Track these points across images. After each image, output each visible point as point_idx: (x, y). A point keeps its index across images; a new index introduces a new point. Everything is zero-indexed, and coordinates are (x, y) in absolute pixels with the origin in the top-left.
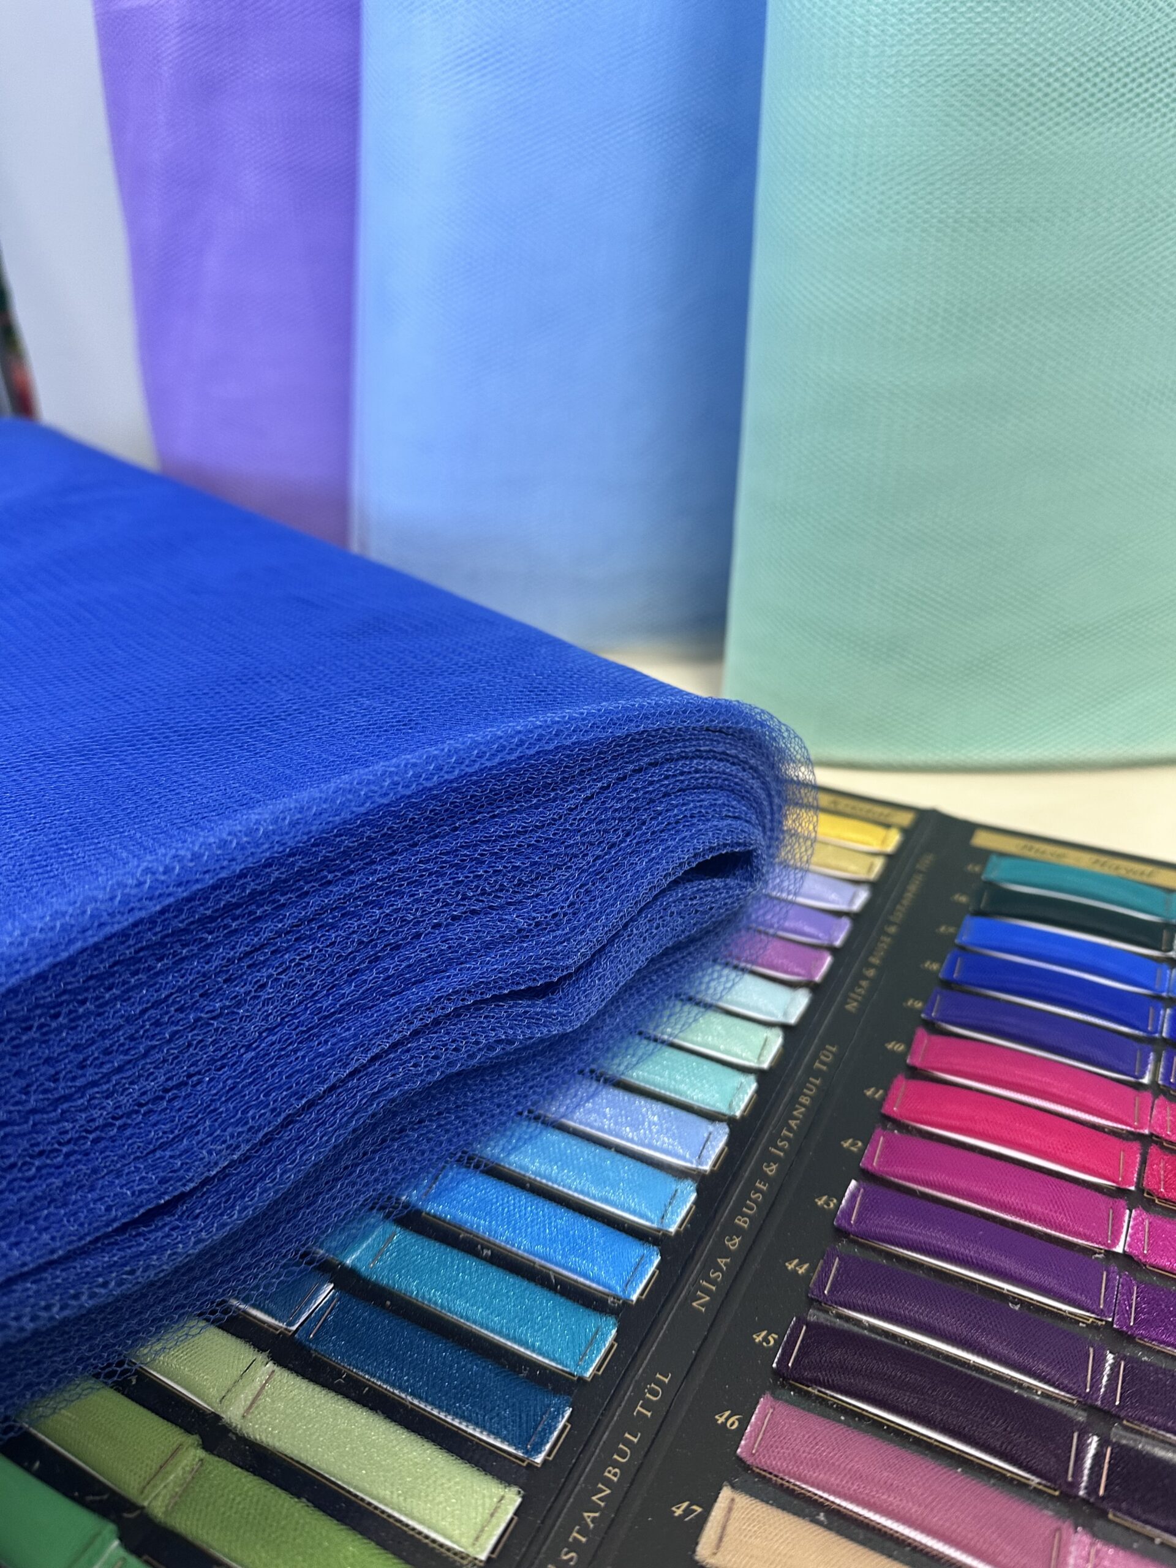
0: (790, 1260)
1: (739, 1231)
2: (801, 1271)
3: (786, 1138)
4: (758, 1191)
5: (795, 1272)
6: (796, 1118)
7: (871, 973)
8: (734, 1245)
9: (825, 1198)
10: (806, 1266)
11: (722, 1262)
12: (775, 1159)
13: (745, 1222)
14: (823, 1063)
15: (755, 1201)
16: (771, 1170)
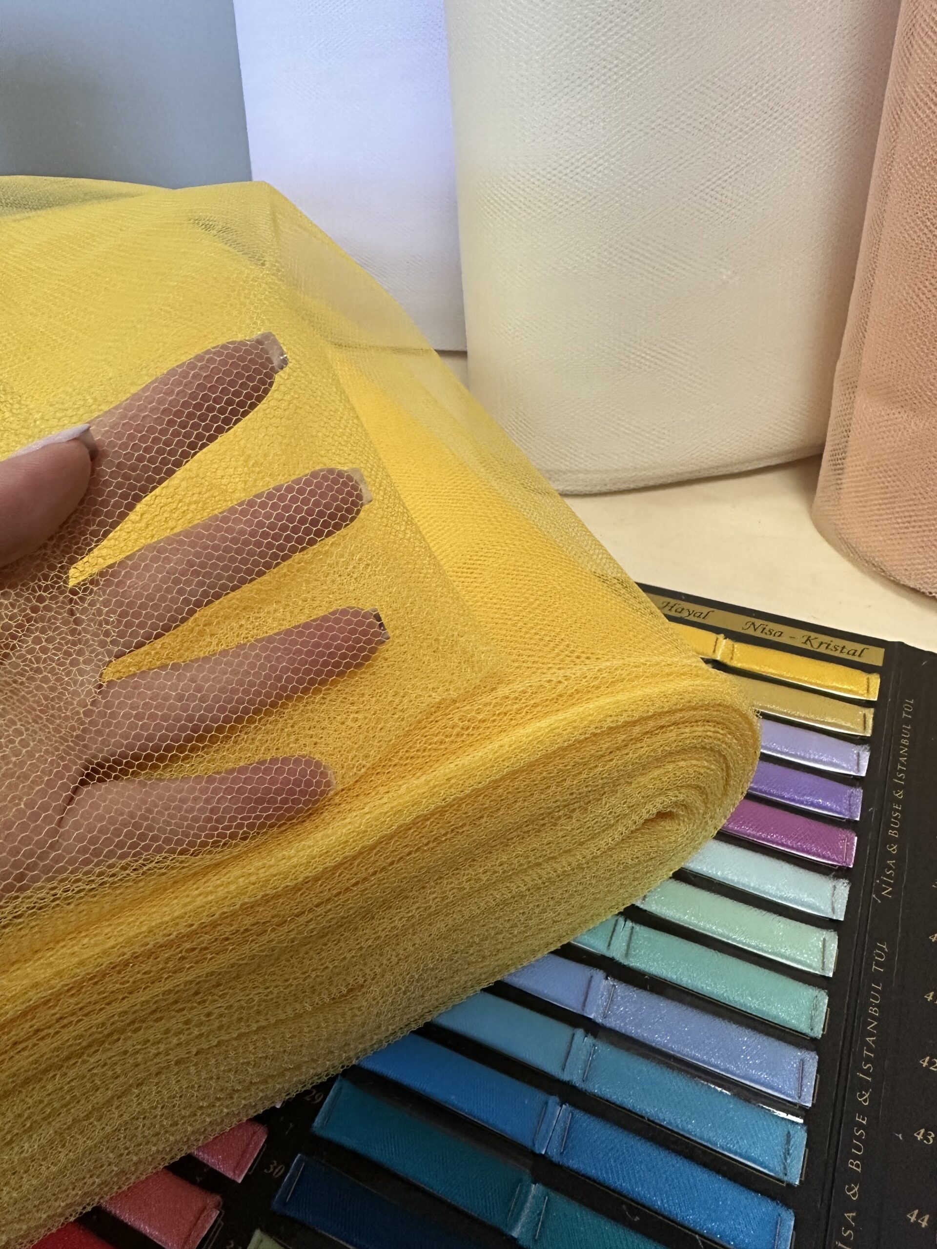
0: (910, 1211)
1: (854, 1178)
2: (924, 1224)
3: (868, 1060)
4: (860, 1126)
5: (917, 1224)
6: (872, 1035)
7: (894, 849)
8: (854, 1195)
9: (922, 1131)
10: (927, 1217)
11: (849, 1215)
12: (864, 1085)
13: (857, 1166)
14: (878, 964)
15: (859, 1138)
16: (864, 1099)
